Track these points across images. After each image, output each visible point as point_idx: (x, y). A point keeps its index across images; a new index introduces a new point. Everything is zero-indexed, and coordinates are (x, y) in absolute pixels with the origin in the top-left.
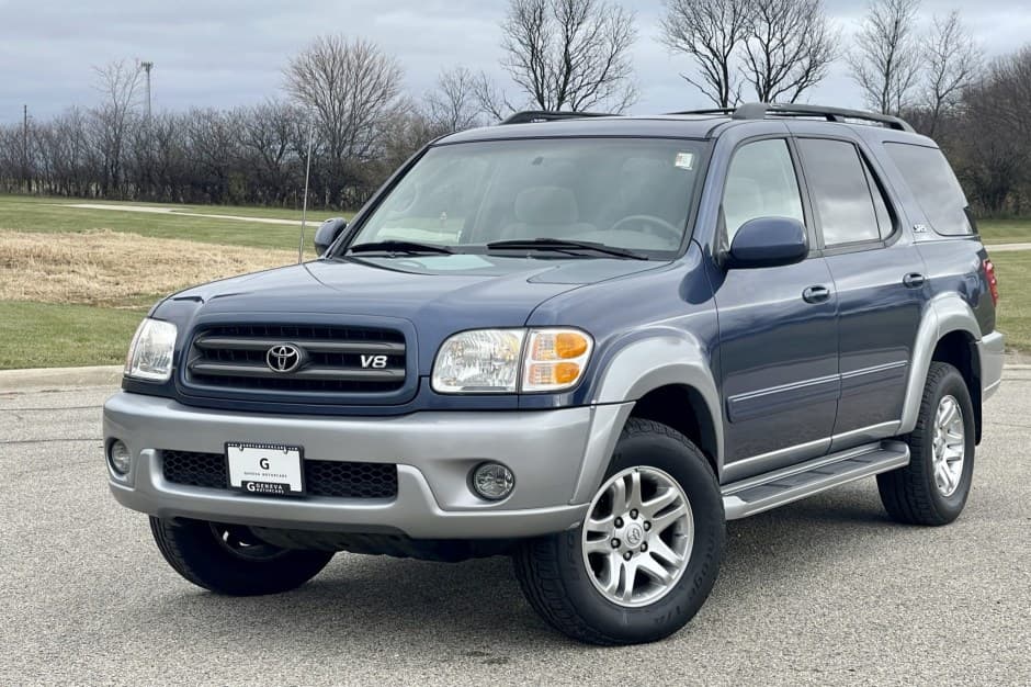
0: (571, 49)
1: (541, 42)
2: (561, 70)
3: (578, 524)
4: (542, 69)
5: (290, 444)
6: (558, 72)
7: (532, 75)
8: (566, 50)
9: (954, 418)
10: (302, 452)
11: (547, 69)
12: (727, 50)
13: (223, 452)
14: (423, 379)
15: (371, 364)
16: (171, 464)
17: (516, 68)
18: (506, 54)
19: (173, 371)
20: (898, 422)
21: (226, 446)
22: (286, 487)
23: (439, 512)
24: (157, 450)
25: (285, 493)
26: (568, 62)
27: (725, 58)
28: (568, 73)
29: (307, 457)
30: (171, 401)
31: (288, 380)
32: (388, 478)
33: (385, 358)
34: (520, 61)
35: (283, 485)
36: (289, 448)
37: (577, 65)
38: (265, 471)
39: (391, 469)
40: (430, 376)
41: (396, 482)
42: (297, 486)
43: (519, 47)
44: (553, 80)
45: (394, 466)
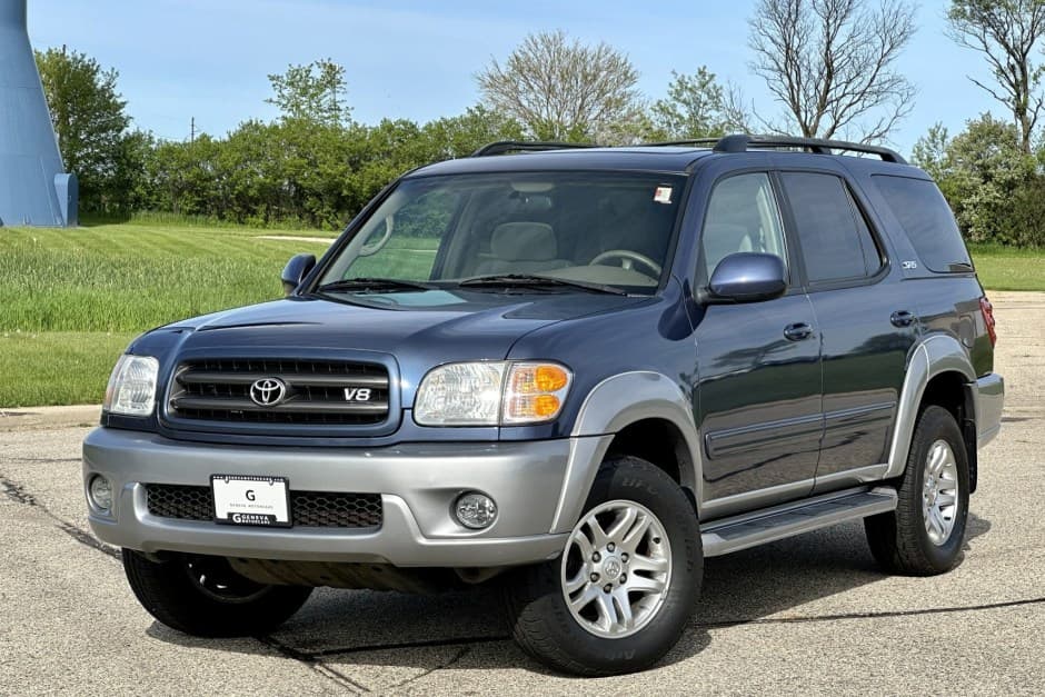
0: (833, 48)
1: (796, 40)
2: (821, 74)
3: (558, 554)
4: (798, 74)
5: (275, 475)
6: (817, 75)
7: (786, 80)
8: (828, 49)
9: (947, 462)
10: (287, 484)
11: (804, 73)
12: (1025, 47)
13: (208, 484)
14: (406, 411)
15: (354, 397)
16: (154, 497)
17: (767, 73)
18: (753, 55)
19: (156, 406)
20: (884, 465)
21: (212, 479)
22: (272, 518)
23: (423, 541)
24: (141, 484)
25: (272, 524)
26: (829, 65)
27: (1024, 55)
28: (830, 76)
29: (292, 488)
30: (155, 436)
31: (271, 413)
32: (372, 508)
33: (368, 391)
34: (771, 63)
35: (268, 516)
36: (274, 479)
37: (841, 67)
38: (253, 503)
39: (375, 499)
40: (413, 409)
41: (380, 511)
42: (283, 517)
43: (771, 47)
44: (812, 86)
45: (378, 496)
